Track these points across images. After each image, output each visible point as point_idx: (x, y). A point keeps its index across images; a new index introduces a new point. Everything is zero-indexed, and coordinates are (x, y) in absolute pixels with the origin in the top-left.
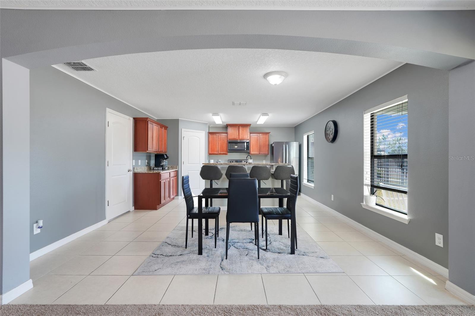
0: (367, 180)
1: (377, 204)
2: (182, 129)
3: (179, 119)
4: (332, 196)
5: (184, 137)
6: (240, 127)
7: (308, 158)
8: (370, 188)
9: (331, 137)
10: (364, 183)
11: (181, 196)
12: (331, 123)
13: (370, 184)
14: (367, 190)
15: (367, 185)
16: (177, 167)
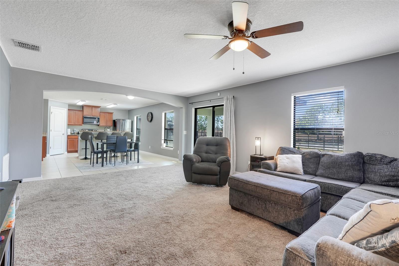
0: (163, 138)
1: (166, 146)
2: (50, 107)
3: (48, 99)
4: (150, 146)
5: (52, 112)
6: (93, 107)
7: (137, 129)
8: (164, 140)
9: (150, 119)
10: (162, 139)
11: (49, 154)
12: (150, 113)
13: (164, 139)
14: (163, 141)
15: (163, 140)
16: (46, 133)
